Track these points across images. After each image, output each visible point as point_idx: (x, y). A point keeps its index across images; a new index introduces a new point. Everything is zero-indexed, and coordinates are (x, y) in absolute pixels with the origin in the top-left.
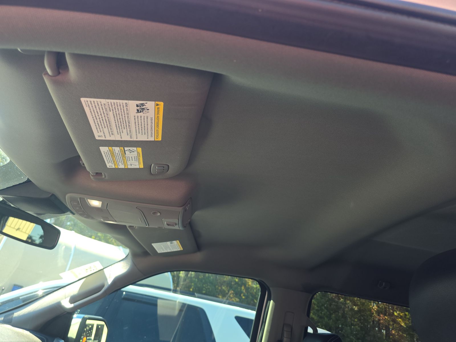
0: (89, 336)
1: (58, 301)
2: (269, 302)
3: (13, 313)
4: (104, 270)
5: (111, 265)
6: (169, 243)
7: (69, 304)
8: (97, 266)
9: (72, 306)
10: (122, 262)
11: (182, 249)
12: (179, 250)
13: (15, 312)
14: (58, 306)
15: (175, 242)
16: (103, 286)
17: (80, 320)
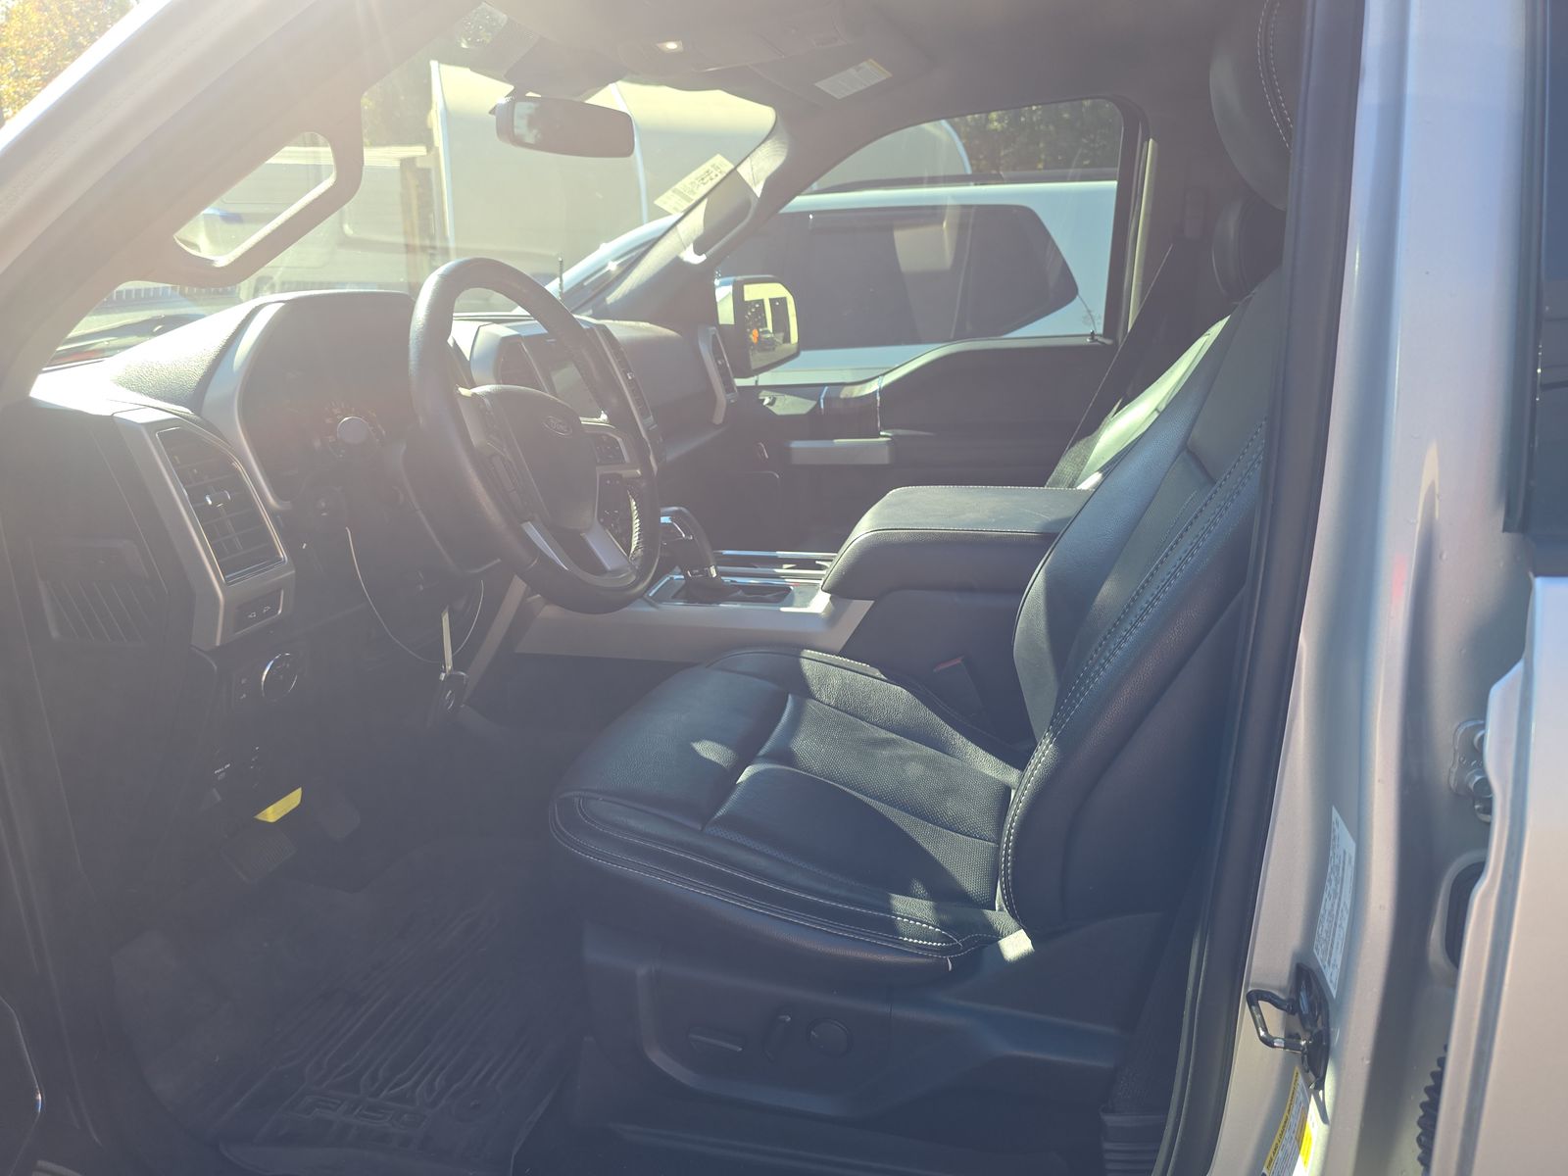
0: (762, 327)
1: (674, 256)
2: (1145, 144)
3: (604, 299)
4: (739, 170)
5: (748, 156)
6: (852, 71)
7: (696, 256)
8: (720, 165)
9: (703, 258)
10: (769, 143)
11: (890, 75)
12: (884, 78)
13: (608, 295)
14: (677, 265)
15: (864, 64)
16: (748, 204)
17: (729, 289)
